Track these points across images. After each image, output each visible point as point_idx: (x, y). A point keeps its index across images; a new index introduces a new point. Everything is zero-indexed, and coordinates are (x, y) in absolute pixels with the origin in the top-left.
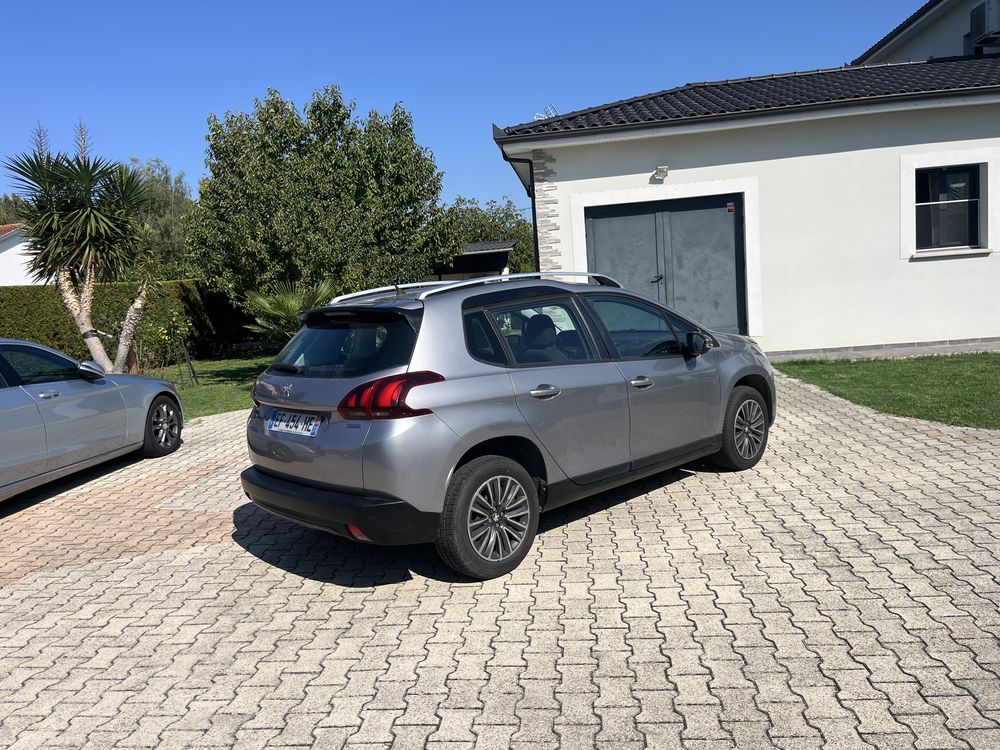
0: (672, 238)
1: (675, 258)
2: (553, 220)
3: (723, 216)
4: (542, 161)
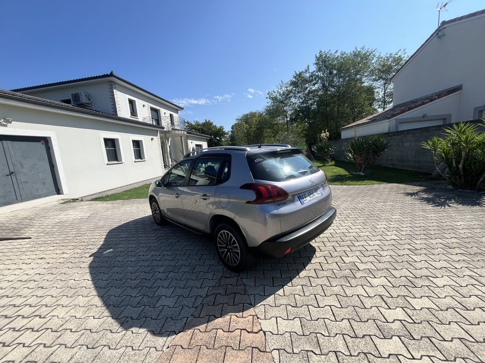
0: (15, 153)
1: (18, 163)
3: (40, 146)
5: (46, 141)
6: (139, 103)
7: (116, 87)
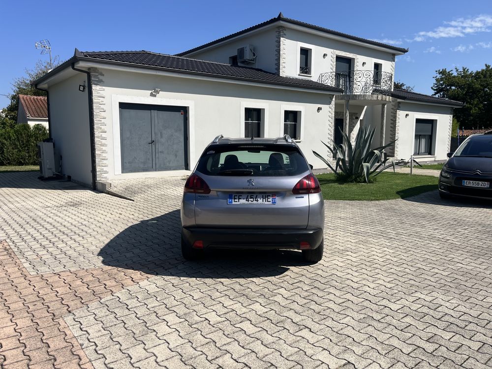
0: (158, 123)
1: (159, 133)
2: (102, 106)
3: (179, 116)
4: (97, 74)
5: (184, 110)
6: (317, 51)
7: (285, 35)
